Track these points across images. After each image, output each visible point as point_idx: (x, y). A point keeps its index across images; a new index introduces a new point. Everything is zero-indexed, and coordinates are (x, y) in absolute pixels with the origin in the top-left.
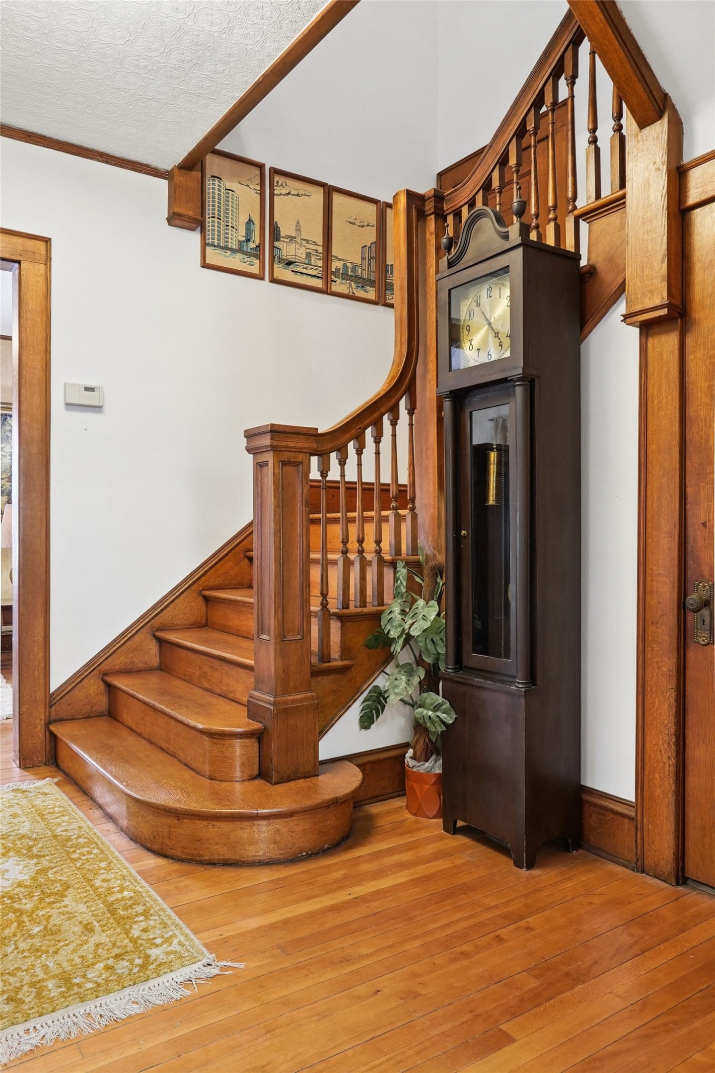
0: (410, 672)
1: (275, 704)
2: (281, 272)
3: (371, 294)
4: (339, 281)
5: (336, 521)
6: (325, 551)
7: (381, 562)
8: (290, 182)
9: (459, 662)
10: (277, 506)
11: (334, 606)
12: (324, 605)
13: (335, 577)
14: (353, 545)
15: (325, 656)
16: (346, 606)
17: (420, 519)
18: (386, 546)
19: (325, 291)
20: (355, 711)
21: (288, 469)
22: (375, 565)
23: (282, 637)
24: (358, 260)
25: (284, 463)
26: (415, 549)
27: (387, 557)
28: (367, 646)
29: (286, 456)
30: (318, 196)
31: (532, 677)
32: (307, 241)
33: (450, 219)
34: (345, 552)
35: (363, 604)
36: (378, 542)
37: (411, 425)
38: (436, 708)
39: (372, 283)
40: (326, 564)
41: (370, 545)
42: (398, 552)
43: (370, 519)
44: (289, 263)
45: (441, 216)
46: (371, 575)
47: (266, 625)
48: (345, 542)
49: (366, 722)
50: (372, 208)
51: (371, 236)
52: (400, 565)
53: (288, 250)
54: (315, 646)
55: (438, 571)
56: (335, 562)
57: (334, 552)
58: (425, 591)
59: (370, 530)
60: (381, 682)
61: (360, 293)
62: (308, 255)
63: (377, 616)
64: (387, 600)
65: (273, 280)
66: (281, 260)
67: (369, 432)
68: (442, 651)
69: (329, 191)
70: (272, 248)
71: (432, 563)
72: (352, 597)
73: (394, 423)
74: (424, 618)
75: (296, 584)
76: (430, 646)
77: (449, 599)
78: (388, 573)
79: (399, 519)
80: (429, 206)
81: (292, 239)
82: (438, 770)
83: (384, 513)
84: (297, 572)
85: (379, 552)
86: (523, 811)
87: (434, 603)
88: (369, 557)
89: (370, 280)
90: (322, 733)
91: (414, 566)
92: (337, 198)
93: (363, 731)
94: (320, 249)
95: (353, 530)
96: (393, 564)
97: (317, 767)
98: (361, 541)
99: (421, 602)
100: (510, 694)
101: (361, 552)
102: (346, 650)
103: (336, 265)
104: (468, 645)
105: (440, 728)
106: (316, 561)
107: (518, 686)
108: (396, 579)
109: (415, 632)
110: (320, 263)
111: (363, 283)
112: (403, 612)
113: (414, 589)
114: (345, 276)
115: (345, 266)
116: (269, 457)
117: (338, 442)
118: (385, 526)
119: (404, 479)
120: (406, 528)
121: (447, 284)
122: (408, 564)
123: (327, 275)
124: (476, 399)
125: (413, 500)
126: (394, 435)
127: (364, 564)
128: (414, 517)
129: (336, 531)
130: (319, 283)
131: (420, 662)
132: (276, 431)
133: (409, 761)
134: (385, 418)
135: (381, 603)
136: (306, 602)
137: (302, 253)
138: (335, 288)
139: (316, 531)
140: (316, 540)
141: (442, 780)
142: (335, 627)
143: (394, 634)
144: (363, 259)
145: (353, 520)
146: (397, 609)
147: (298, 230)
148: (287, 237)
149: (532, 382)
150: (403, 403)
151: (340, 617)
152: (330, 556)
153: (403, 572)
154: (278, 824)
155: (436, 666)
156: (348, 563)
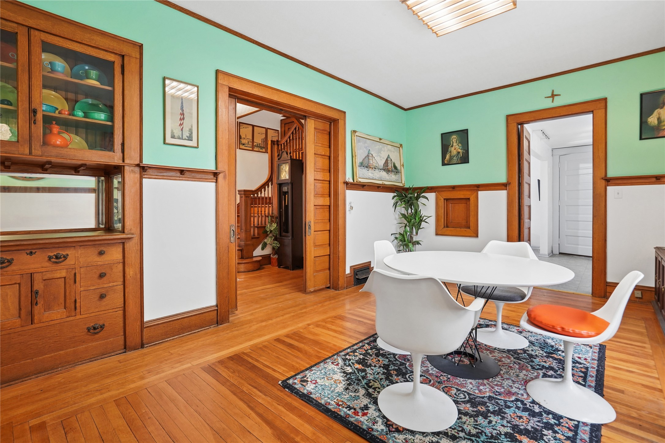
0: (271, 237)
1: (245, 244)
2: (242, 147)
3: (264, 150)
4: (256, 148)
5: (256, 207)
6: (254, 214)
7: (266, 216)
8: (244, 125)
9: (281, 235)
10: (245, 205)
11: (256, 225)
12: (254, 225)
13: (256, 219)
14: (260, 213)
15: (254, 235)
16: (258, 225)
17: (274, 207)
18: (267, 213)
19: (253, 150)
20: (260, 246)
21: (247, 198)
22: (261, 217)
23: (246, 231)
24: (260, 142)
25: (246, 197)
26: (272, 213)
27: (267, 215)
28: (263, 233)
29: (246, 196)
30: (251, 128)
31: (293, 236)
32: (248, 139)
33: (280, 146)
34: (258, 214)
35: (262, 225)
36: (265, 212)
37: (272, 188)
38: (276, 244)
39: (264, 148)
40: (254, 217)
41: (263, 213)
42: (269, 214)
43: (263, 207)
44: (244, 144)
45: (278, 145)
46: (263, 219)
47: (242, 228)
48: (258, 212)
49: (263, 249)
50: (264, 129)
51: (264, 136)
52: (269, 216)
53: (243, 141)
54: (252, 234)
55: (277, 218)
56: (256, 216)
57: (256, 214)
58: (274, 222)
59: (263, 209)
60: (266, 240)
61: (261, 150)
62: (248, 142)
63: (265, 227)
64: (267, 223)
65: (240, 149)
66: (242, 144)
67: (263, 190)
68: (277, 233)
69: (253, 126)
70: (240, 141)
71: (276, 216)
72: (259, 224)
73: (268, 188)
74: (274, 227)
75: (249, 220)
76: (275, 232)
77: (279, 223)
78: (267, 218)
79: (269, 207)
80: (276, 143)
81: (244, 138)
82: (277, 257)
83: (266, 205)
84: (249, 218)
85: (265, 214)
86: (291, 260)
87: (276, 224)
88: (263, 215)
89: (263, 147)
90: (254, 250)
91: (272, 217)
92: (255, 128)
93: (262, 251)
94: (251, 140)
95: (260, 209)
96: (268, 216)
97: (253, 257)
98: (261, 212)
99: (273, 224)
100: (289, 239)
101: (261, 214)
102: (258, 234)
103: (255, 144)
104: (282, 231)
105: (277, 248)
106: (252, 216)
107: (290, 238)
108: (268, 219)
109: (272, 229)
110: (251, 144)
111: (262, 148)
112: (270, 226)
113: (272, 222)
114: (257, 146)
115: (257, 144)
116: (243, 196)
117: (257, 192)
118: (266, 208)
119: (270, 196)
120: (271, 209)
121: (278, 163)
122: (271, 216)
123: (253, 146)
124: (284, 185)
125: (272, 203)
126: (268, 190)
127: (262, 216)
128: (272, 207)
129: (256, 209)
130: (251, 149)
131: (273, 236)
132: (245, 191)
133: (272, 256)
134: (266, 187)
135: (266, 224)
136: (250, 224)
137: (247, 142)
138: (255, 149)
139: (252, 209)
140: (252, 212)
141: (277, 258)
142: (256, 229)
143: (268, 230)
144: (262, 142)
145: (260, 207)
146: (269, 225)
147: (246, 136)
148: (243, 138)
149: (292, 183)
150: (270, 183)
151: (257, 227)
152: (255, 215)
153: (270, 218)
154: (246, 265)
155: (276, 236)
156: (259, 216)
